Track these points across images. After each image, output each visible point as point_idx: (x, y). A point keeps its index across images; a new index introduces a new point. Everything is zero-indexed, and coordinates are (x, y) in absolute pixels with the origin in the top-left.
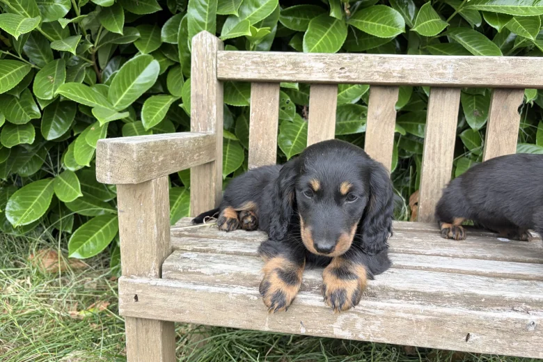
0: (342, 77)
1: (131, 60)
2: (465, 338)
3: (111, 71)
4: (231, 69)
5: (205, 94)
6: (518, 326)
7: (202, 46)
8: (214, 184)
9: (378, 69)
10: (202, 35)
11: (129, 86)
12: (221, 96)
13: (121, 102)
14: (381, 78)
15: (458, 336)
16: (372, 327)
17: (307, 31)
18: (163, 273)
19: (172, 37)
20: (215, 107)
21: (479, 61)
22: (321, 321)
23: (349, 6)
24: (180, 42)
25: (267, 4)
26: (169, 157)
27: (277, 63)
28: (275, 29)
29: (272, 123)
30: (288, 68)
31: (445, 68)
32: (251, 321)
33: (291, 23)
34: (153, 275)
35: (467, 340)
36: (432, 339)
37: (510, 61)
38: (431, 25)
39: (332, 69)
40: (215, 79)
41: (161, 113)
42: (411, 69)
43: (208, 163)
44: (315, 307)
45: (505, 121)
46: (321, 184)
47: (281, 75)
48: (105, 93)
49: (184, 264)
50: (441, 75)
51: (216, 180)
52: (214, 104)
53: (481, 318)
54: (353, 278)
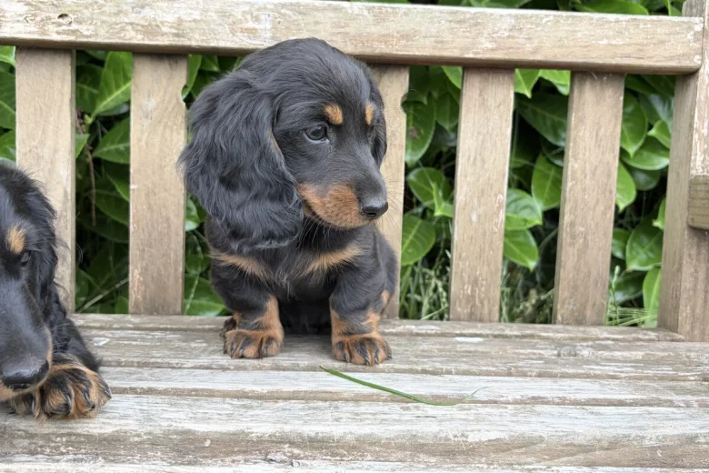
0: (64, 32)
9: (133, 17)
14: (140, 37)
21: (317, 9)
39: (44, 15)
42: (194, 21)
50: (252, 32)
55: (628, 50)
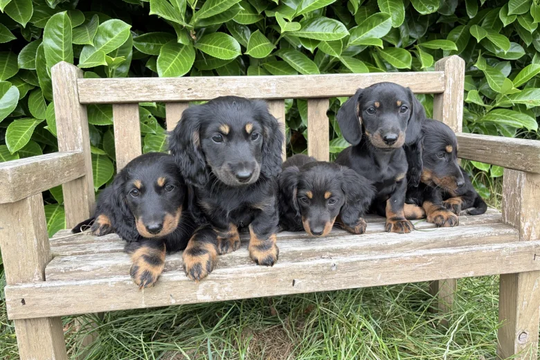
0: (191, 96)
2: (292, 284)
4: (92, 94)
5: (69, 117)
6: (325, 268)
7: (62, 75)
8: (86, 196)
9: (219, 88)
10: (60, 65)
12: (85, 118)
15: (287, 283)
16: (226, 289)
17: (159, 56)
18: (46, 277)
19: (29, 63)
20: (80, 128)
21: (293, 79)
22: (186, 291)
23: (194, 33)
24: (37, 68)
25: (120, 35)
26: (41, 177)
27: (134, 87)
28: (131, 54)
29: (136, 137)
30: (144, 91)
31: (270, 85)
32: (129, 302)
33: (145, 48)
34: (37, 279)
35: (293, 285)
36: (270, 289)
38: (261, 48)
39: (182, 90)
40: (78, 103)
41: (25, 136)
42: (244, 88)
43: (79, 178)
44: (180, 281)
45: (319, 122)
46: (142, 182)
47: (138, 97)
49: (65, 266)
50: (268, 90)
51: (88, 193)
52: (79, 125)
53: (301, 267)
54: (204, 253)
55: (417, 87)
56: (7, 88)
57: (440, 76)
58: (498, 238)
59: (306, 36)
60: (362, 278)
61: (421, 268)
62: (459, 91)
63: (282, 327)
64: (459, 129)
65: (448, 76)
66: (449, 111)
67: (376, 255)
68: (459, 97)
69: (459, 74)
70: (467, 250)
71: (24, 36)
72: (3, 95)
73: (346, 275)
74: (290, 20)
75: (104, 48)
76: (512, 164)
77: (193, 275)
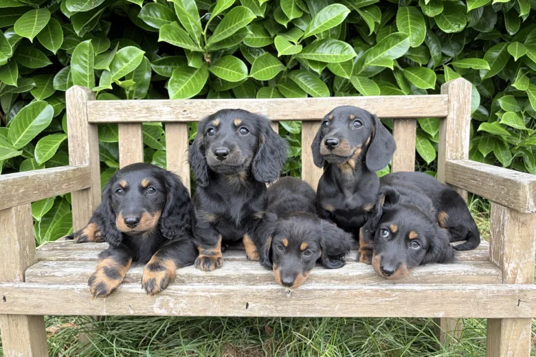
0: (186, 118)
1: (26, 106)
2: (245, 306)
3: (14, 114)
4: (99, 114)
5: (79, 135)
6: (280, 293)
7: (74, 97)
8: (91, 207)
9: (212, 110)
10: (73, 89)
11: (26, 128)
12: (94, 135)
13: (19, 142)
15: (240, 305)
16: (181, 305)
17: (171, 78)
18: (26, 278)
19: (63, 85)
20: (88, 144)
21: (284, 102)
22: (144, 304)
23: (209, 56)
25: (134, 60)
26: (31, 189)
27: (134, 108)
29: (138, 154)
30: (143, 112)
31: (261, 108)
32: (92, 309)
33: (162, 70)
34: (18, 280)
35: (247, 308)
36: (223, 309)
37: (306, 101)
38: (267, 71)
39: (177, 111)
40: (87, 123)
41: (53, 150)
43: (85, 189)
44: (139, 294)
46: (127, 183)
47: (138, 117)
48: (6, 134)
49: (43, 270)
51: (93, 203)
52: (87, 142)
53: (254, 290)
54: (161, 270)
56: (44, 107)
57: (442, 99)
58: (476, 278)
59: (314, 58)
60: (318, 308)
61: (384, 303)
62: (465, 116)
63: (261, 347)
64: (464, 156)
65: (452, 99)
66: (453, 136)
67: (335, 284)
68: (464, 122)
69: (465, 98)
70: (437, 288)
71: (61, 61)
72: (39, 113)
73: (301, 302)
74: (296, 43)
75: (121, 72)
76: (497, 198)
77: (146, 289)
